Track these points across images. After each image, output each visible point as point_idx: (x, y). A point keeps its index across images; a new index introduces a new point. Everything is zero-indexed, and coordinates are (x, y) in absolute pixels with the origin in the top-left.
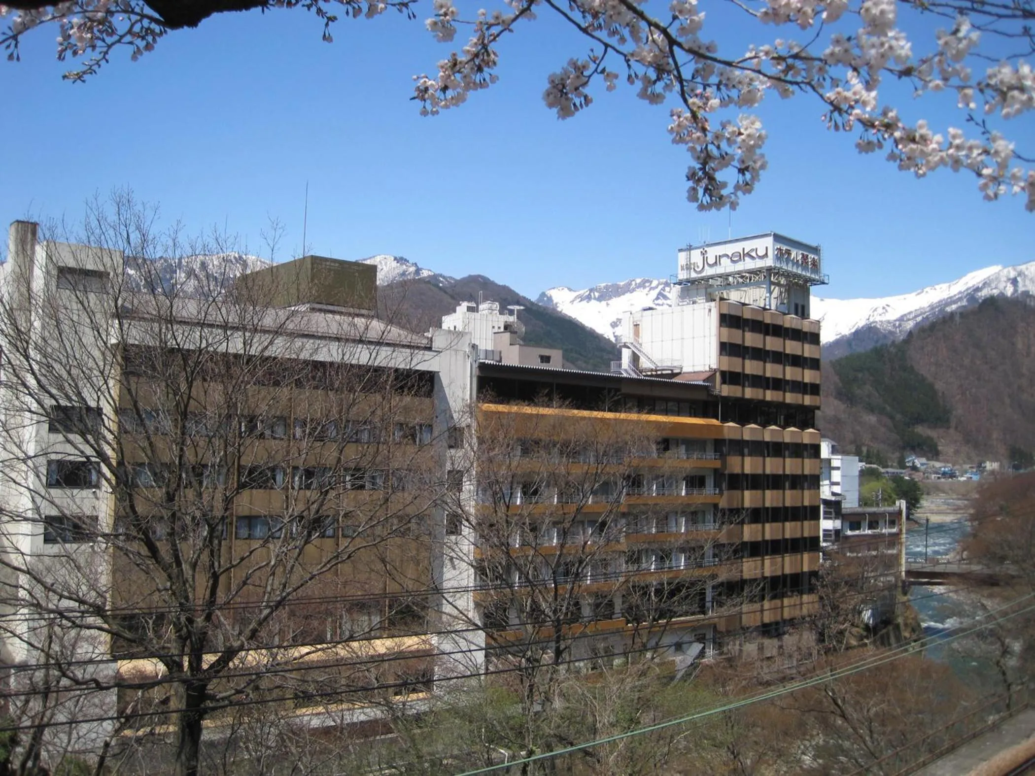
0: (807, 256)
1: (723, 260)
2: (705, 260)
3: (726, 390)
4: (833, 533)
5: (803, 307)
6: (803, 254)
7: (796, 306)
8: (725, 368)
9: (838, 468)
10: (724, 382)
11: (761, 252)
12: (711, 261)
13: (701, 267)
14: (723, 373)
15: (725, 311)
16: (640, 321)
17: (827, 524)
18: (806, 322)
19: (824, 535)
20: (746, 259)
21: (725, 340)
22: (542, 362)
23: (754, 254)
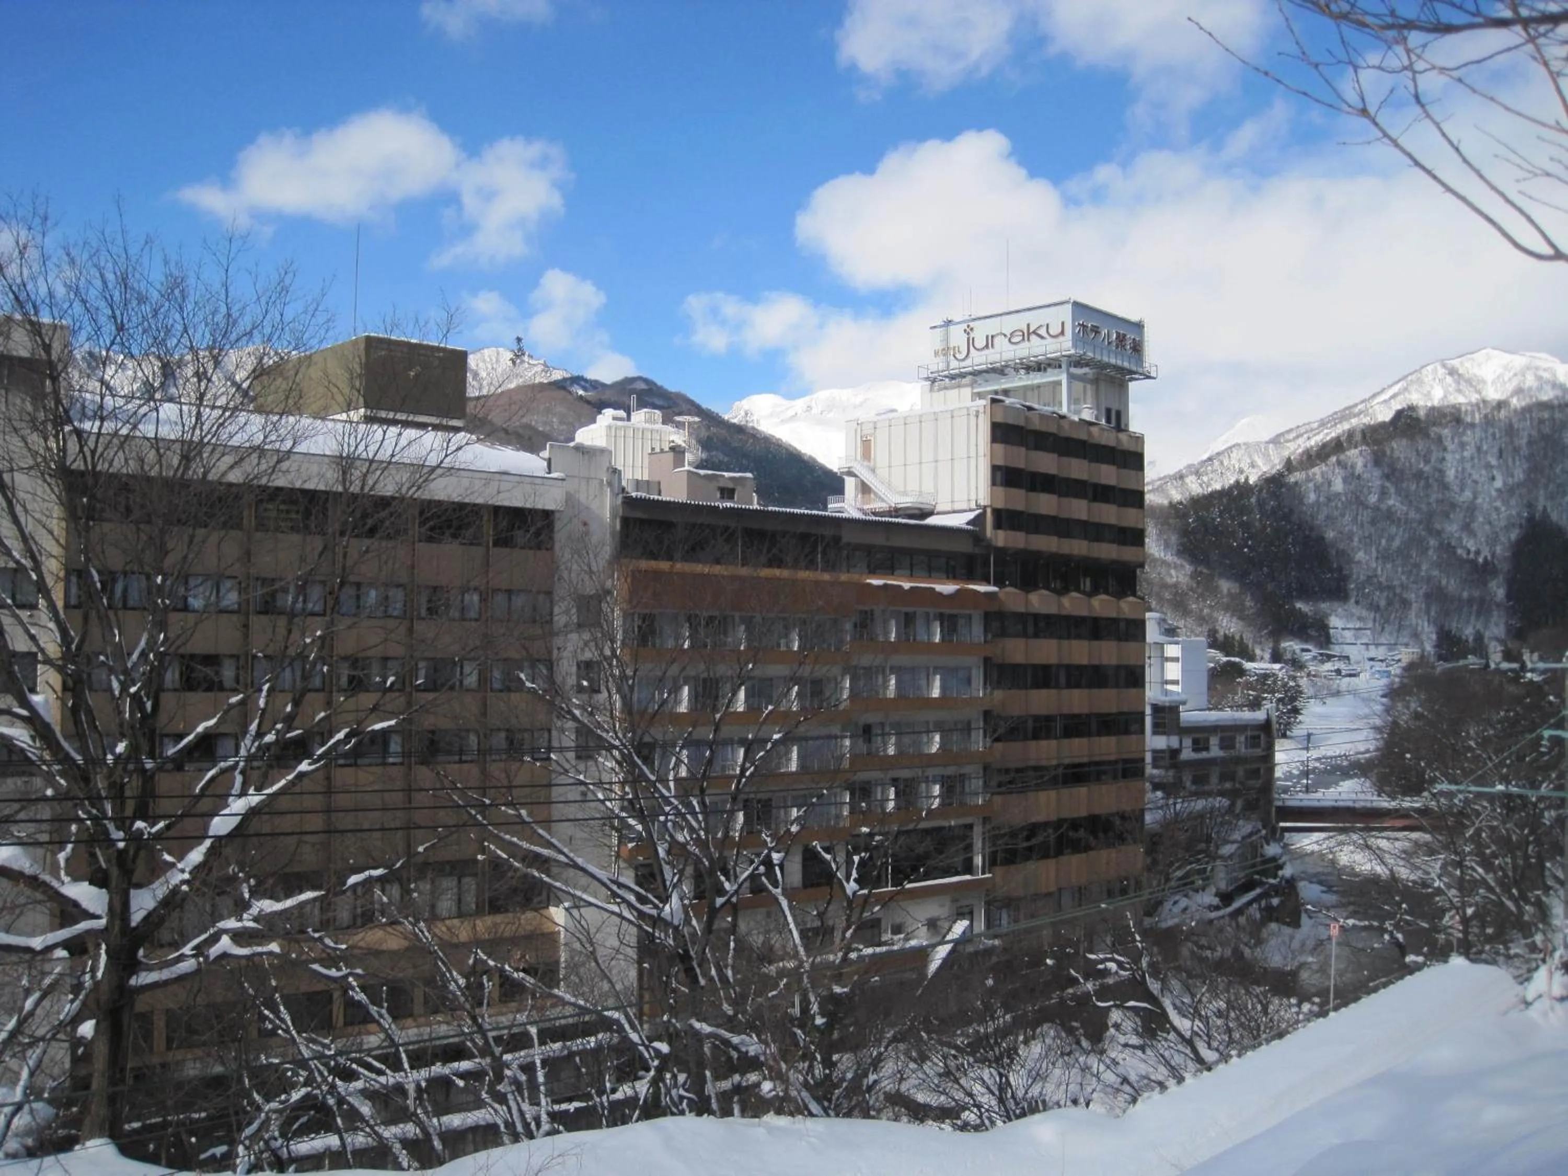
0: (1124, 336)
1: (996, 340)
2: (970, 342)
3: (1000, 538)
4: (1167, 755)
5: (1118, 414)
6: (1118, 334)
7: (1108, 411)
8: (1000, 505)
9: (1176, 660)
10: (998, 525)
11: (1055, 330)
12: (980, 343)
13: (965, 353)
14: (997, 513)
15: (999, 419)
16: (873, 434)
17: (1156, 742)
18: (1123, 437)
19: (1155, 759)
20: (1033, 337)
21: (1000, 462)
22: (722, 497)
23: (1042, 332)
